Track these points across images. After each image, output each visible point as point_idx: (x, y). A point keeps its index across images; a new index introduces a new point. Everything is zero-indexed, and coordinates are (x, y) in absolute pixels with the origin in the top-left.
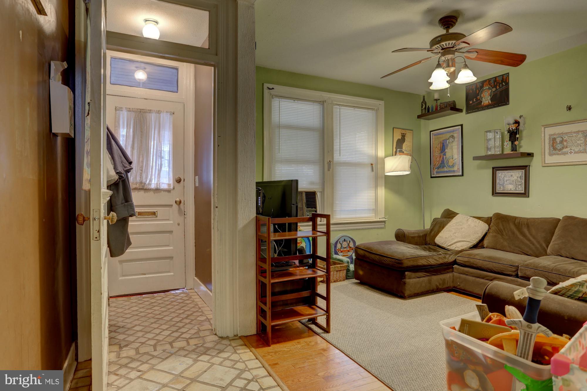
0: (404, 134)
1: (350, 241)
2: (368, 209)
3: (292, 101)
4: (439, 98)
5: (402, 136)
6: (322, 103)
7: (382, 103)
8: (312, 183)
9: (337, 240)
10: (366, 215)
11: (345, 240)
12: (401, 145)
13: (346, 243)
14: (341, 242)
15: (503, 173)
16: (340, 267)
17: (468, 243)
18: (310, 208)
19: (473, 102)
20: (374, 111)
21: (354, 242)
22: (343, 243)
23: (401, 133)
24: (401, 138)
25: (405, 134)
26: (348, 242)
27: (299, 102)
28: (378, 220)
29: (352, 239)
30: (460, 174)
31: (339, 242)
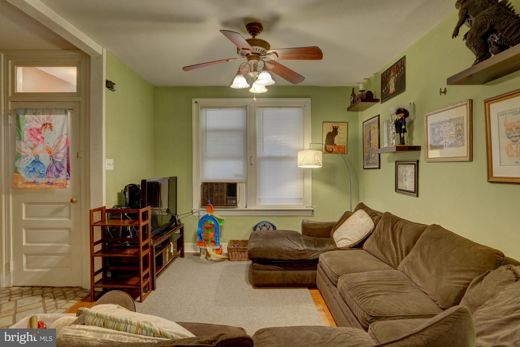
0: (336, 127)
1: (270, 226)
2: (295, 198)
3: (219, 109)
4: (363, 89)
5: (333, 129)
6: (245, 107)
7: (309, 100)
8: (236, 175)
9: (257, 224)
10: (293, 204)
11: (264, 225)
12: (332, 138)
13: (266, 228)
14: (261, 227)
15: (402, 168)
16: (243, 248)
17: (349, 241)
18: (232, 197)
19: (385, 91)
20: (300, 109)
21: (274, 228)
22: (263, 228)
23: (333, 127)
24: (333, 131)
25: (338, 127)
26: (268, 227)
27: (224, 109)
28: (305, 208)
29: (272, 225)
30: (378, 167)
31: (258, 226)
